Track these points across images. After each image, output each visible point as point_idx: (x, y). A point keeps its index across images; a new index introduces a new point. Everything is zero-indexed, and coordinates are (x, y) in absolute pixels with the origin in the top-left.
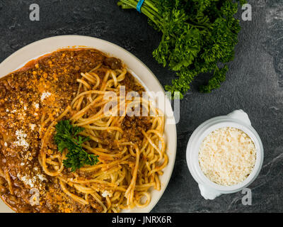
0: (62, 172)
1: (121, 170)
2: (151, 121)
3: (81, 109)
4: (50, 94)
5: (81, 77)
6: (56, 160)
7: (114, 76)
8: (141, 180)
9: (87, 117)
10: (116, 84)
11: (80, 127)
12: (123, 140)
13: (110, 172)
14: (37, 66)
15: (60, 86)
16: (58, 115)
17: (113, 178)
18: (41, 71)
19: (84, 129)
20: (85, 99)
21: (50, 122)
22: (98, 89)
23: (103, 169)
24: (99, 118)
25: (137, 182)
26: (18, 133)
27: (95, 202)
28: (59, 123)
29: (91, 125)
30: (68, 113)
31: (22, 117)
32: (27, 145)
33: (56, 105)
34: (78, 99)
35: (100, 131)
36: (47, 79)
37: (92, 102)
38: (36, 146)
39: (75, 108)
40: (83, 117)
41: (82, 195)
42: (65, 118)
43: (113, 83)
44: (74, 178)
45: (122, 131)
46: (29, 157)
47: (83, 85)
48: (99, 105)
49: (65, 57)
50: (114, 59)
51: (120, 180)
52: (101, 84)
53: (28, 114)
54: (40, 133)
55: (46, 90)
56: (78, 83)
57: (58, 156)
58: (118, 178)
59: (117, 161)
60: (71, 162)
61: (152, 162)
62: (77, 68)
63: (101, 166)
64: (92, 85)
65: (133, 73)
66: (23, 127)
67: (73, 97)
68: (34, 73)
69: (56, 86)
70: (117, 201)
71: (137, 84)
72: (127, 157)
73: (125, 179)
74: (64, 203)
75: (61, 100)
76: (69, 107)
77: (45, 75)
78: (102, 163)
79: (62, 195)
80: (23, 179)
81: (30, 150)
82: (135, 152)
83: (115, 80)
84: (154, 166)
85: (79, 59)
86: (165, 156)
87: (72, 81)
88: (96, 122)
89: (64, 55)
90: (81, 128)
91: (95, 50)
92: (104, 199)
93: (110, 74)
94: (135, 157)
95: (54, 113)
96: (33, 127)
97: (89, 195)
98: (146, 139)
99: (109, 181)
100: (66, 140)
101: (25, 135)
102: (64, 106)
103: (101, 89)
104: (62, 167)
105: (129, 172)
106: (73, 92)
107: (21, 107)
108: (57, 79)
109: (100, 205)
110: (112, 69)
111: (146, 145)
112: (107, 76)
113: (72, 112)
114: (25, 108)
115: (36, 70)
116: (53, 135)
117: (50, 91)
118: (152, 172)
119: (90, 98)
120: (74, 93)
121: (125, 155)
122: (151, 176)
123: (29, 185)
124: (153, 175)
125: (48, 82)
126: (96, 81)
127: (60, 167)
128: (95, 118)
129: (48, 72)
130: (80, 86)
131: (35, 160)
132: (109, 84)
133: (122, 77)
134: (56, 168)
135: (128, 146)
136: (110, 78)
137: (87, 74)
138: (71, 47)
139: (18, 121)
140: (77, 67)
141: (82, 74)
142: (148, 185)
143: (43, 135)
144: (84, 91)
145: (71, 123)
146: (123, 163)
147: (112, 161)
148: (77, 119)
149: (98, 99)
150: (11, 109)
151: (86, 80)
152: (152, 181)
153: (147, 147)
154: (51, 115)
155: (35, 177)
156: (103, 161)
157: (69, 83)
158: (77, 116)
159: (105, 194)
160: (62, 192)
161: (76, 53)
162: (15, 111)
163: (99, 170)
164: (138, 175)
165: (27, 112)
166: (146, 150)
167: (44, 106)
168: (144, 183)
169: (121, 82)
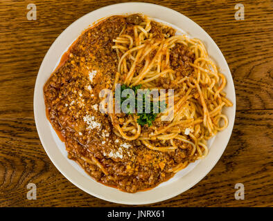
0: (141, 132)
1: (190, 105)
2: (193, 51)
3: (129, 70)
4: (95, 72)
5: (114, 44)
6: (130, 125)
7: (141, 29)
8: (211, 106)
9: (138, 74)
10: (147, 35)
11: (136, 86)
12: (178, 78)
13: (182, 111)
14: (71, 55)
15: (101, 61)
16: (111, 86)
17: (187, 115)
18: (78, 58)
19: (140, 85)
20: (129, 61)
22: (134, 46)
24: (148, 70)
25: (209, 110)
26: (85, 119)
27: (182, 143)
29: (144, 79)
30: (120, 79)
31: (82, 104)
32: (99, 125)
33: (105, 79)
34: (122, 63)
35: (155, 80)
36: (86, 61)
37: (135, 60)
38: (107, 122)
39: (124, 73)
40: (134, 76)
41: (167, 144)
43: (144, 35)
44: (154, 131)
45: (174, 72)
46: (105, 134)
47: (119, 49)
48: (142, 59)
49: (91, 36)
50: (134, 16)
51: (194, 113)
52: (134, 41)
53: (86, 99)
55: (90, 70)
56: (114, 51)
57: (130, 121)
58: (191, 113)
59: (184, 98)
61: (212, 85)
62: (106, 39)
65: (157, 21)
66: (87, 112)
67: (116, 64)
68: (73, 62)
69: (97, 63)
70: (200, 134)
71: (164, 27)
72: (189, 91)
73: (196, 111)
74: (156, 159)
75: (108, 72)
76: (118, 74)
77: (83, 59)
79: (150, 152)
80: (111, 155)
81: (103, 128)
82: (194, 84)
83: (144, 32)
84: (215, 89)
85: (104, 31)
87: (108, 52)
88: (147, 74)
89: (89, 34)
90: (138, 86)
91: (113, 16)
92: (188, 137)
93: (138, 29)
94: (196, 88)
95: (108, 86)
96: (95, 107)
97: (174, 139)
98: (197, 69)
101: (93, 118)
102: (113, 75)
103: (137, 44)
104: (139, 127)
105: (197, 103)
106: (114, 60)
107: (77, 96)
108: (95, 58)
109: (188, 144)
110: (138, 25)
111: (199, 74)
112: (136, 32)
113: (123, 77)
114: (81, 95)
115: (72, 59)
117: (94, 70)
118: (217, 95)
119: (131, 57)
120: (116, 61)
121: (186, 91)
122: (217, 98)
123: (119, 158)
124: (219, 96)
125: (88, 63)
126: (129, 41)
127: (137, 129)
128: (146, 71)
129: (84, 56)
130: (117, 51)
131: (112, 134)
132: (141, 37)
133: (149, 27)
134: (134, 131)
135: (185, 81)
136: (139, 32)
137: (118, 38)
138: (92, 25)
139: (81, 109)
140: (106, 38)
141: (114, 41)
142: (219, 108)
144: (123, 54)
145: (126, 86)
146: (188, 98)
147: (178, 101)
148: (130, 80)
149: (139, 54)
150: (69, 102)
151: (121, 44)
152: (220, 101)
153: (201, 75)
155: (120, 149)
157: (107, 55)
158: (129, 78)
159: (187, 132)
160: (149, 149)
161: (99, 28)
162: (73, 102)
165: (84, 98)
166: (201, 78)
167: (96, 85)
168: (215, 108)
169: (150, 32)
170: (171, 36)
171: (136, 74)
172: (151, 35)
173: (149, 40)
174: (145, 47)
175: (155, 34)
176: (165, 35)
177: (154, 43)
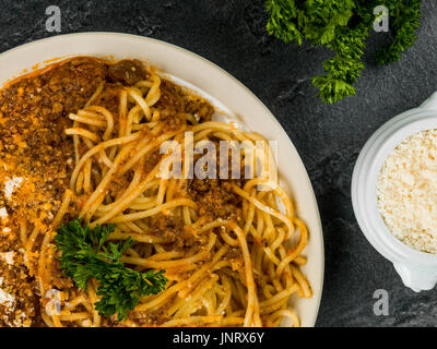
1: (220, 282)
3: (94, 186)
4: (20, 180)
5: (71, 123)
6: (81, 308)
7: (137, 96)
8: (267, 289)
9: (113, 199)
10: (147, 112)
11: (105, 225)
12: (202, 220)
13: (197, 296)
15: (36, 157)
16: (51, 216)
17: (208, 305)
19: (115, 225)
20: (96, 164)
21: (41, 237)
22: (115, 135)
23: (181, 295)
24: (137, 193)
25: (260, 296)
28: (59, 231)
29: (127, 212)
30: (71, 204)
32: (11, 298)
33: (40, 197)
34: (82, 170)
35: (150, 218)
36: (5, 150)
37: (112, 166)
38: (30, 294)
39: (83, 191)
40: (105, 203)
42: (68, 218)
45: (193, 204)
46: (22, 321)
47: (81, 139)
48: (128, 166)
49: (25, 95)
50: (127, 64)
51: (225, 304)
52: (116, 123)
54: (29, 266)
55: (10, 174)
56: (70, 138)
57: (81, 300)
58: (219, 300)
59: (204, 268)
60: (112, 301)
61: (277, 243)
62: (57, 108)
63: (175, 289)
64: (100, 132)
65: (174, 79)
67: (69, 170)
69: (27, 160)
71: (190, 98)
72: (222, 251)
73: (232, 297)
75: (48, 183)
76: (69, 194)
78: (175, 283)
81: (20, 306)
82: (234, 236)
83: (143, 105)
84: (282, 252)
85: (55, 89)
86: (298, 222)
87: (56, 138)
88: (133, 202)
89: (21, 91)
90: (108, 226)
91: (81, 58)
93: (128, 96)
94: (238, 247)
95: (43, 215)
96: (9, 258)
98: (248, 201)
99: (203, 312)
100: (85, 261)
102: (58, 193)
103: (121, 132)
104: (97, 318)
105: (236, 282)
106: (66, 158)
108: (25, 145)
110: (130, 85)
111: (252, 214)
112: (124, 102)
113: (79, 201)
116: (55, 259)
117: (18, 174)
118: (284, 264)
119: (104, 160)
120: (69, 161)
121: (216, 249)
122: (283, 274)
124: (288, 270)
125: (8, 156)
126: (105, 121)
127: (92, 320)
128: (132, 195)
130: (76, 141)
132: (133, 117)
133: (154, 95)
135: (217, 230)
136: (132, 104)
137: (81, 112)
138: (30, 71)
140: (56, 105)
141: (72, 116)
142: (283, 294)
143: (36, 267)
144: (87, 150)
145: (83, 223)
146: (217, 267)
147: (194, 271)
148: (93, 210)
149: (121, 156)
151: (84, 126)
152: (289, 282)
153: (256, 217)
154: (37, 222)
156: (176, 278)
157: (52, 144)
158: (92, 205)
161: (44, 79)
163: (174, 298)
164: (256, 281)
166: (255, 225)
167: (17, 207)
168: (274, 293)
169: (155, 106)
170: (202, 120)
171: (110, 199)
172: (156, 114)
173: (150, 125)
174: (138, 140)
175: (166, 113)
176: (189, 117)
177: (161, 133)
